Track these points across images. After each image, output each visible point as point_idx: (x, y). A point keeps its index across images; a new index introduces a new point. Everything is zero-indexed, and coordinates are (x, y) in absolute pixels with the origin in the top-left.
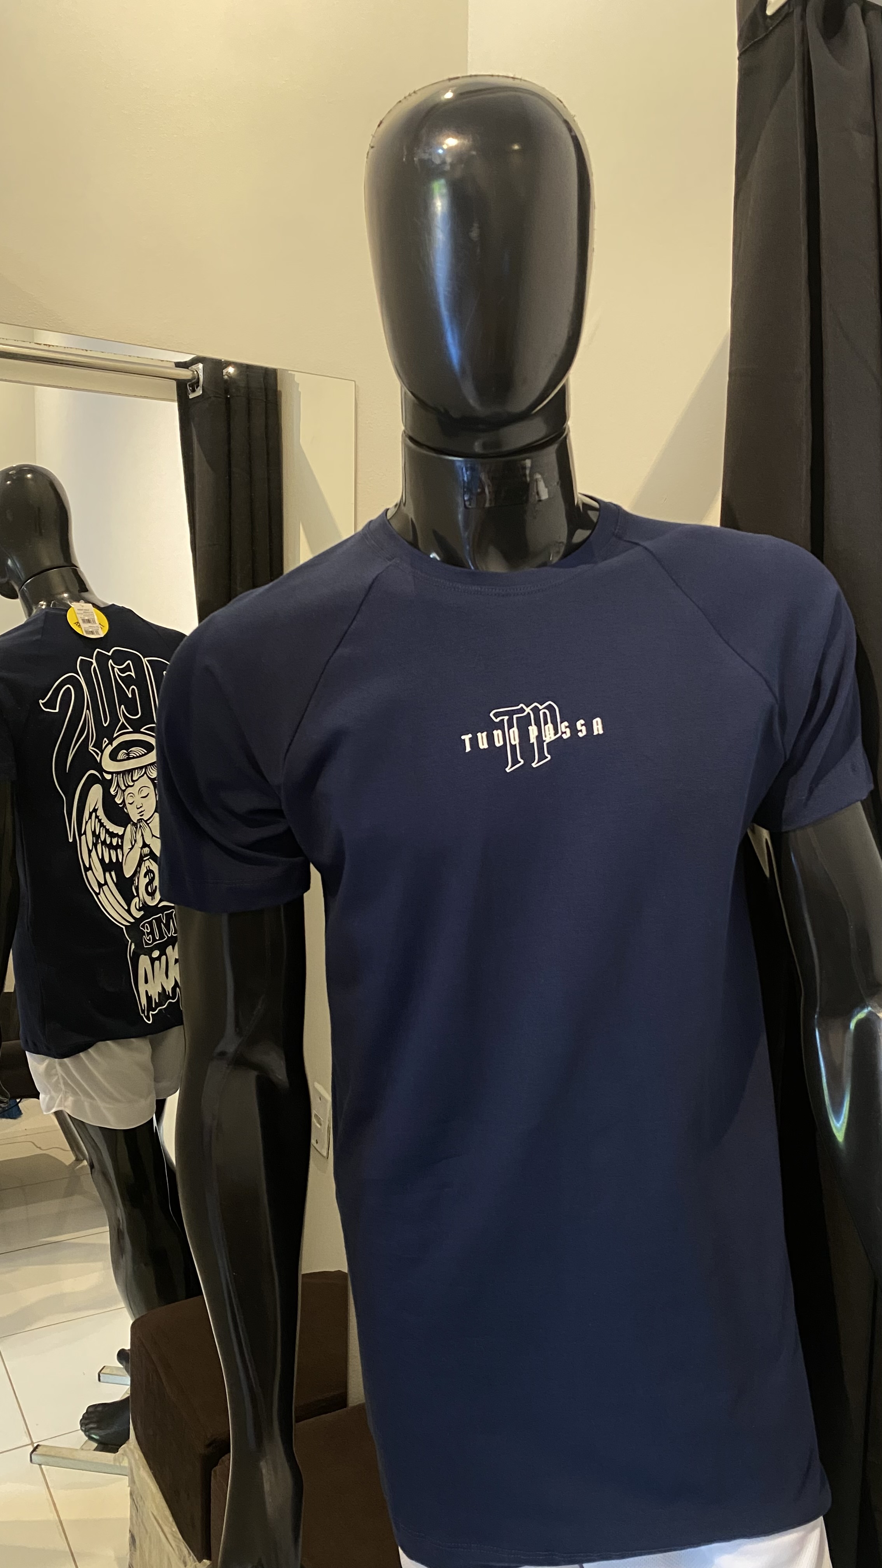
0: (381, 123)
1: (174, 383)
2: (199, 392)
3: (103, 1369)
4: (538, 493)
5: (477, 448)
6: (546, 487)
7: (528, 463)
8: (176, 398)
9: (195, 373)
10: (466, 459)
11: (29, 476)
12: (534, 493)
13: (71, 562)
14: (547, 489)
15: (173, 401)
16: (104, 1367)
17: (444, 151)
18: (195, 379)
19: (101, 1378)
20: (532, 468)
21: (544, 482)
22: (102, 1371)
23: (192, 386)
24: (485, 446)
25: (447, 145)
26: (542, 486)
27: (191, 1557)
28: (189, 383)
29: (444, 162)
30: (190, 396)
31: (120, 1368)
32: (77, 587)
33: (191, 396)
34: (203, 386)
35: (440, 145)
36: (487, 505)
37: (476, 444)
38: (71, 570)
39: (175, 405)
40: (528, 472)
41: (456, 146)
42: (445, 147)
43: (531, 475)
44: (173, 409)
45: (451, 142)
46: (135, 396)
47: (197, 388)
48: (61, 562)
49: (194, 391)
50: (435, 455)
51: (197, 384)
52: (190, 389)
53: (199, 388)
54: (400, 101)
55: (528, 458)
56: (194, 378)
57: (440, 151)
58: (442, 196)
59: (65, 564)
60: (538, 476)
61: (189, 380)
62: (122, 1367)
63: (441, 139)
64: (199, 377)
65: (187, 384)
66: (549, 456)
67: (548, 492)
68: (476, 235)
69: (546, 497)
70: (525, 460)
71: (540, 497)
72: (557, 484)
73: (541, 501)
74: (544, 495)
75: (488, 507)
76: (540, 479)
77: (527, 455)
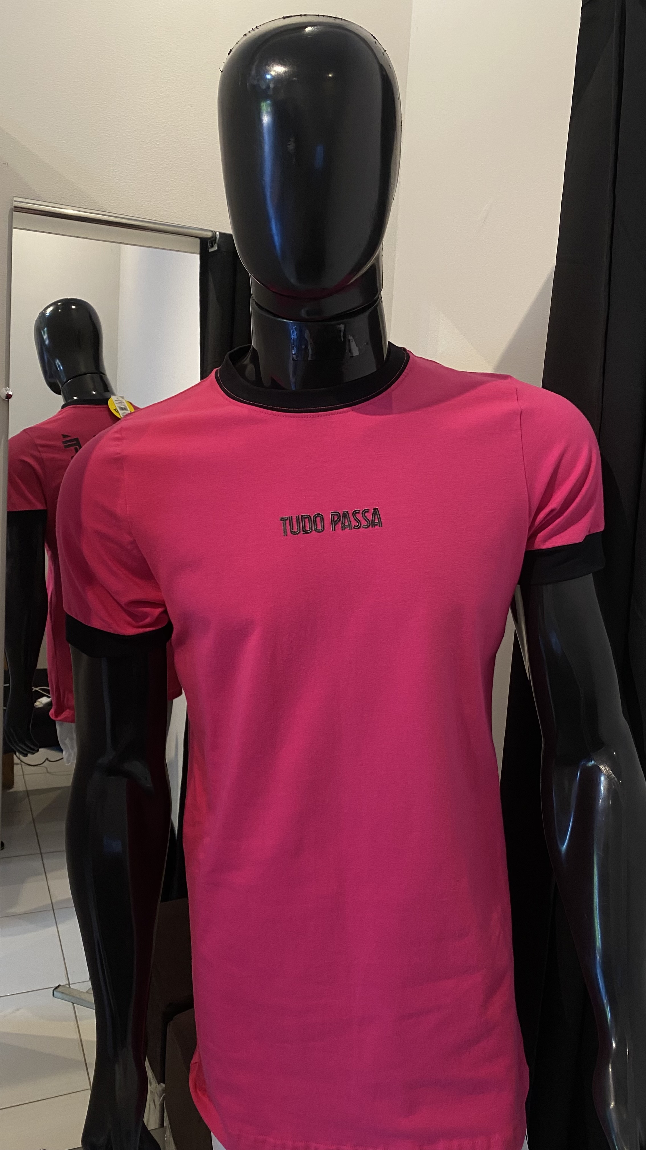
0: (231, 51)
1: (198, 241)
2: (215, 248)
4: (350, 351)
5: (303, 313)
6: (356, 346)
7: (342, 327)
8: (199, 251)
9: (214, 233)
10: (295, 322)
12: (347, 351)
13: (99, 370)
14: (357, 348)
15: (196, 253)
17: (272, 77)
20: (345, 331)
21: (356, 342)
23: (211, 242)
24: (308, 313)
25: (274, 71)
26: (353, 344)
27: (154, 1080)
28: (209, 240)
29: (268, 87)
30: (208, 250)
33: (211, 250)
34: (218, 243)
35: (268, 72)
36: (309, 359)
37: (303, 311)
38: (98, 376)
39: (198, 257)
40: (342, 334)
41: (285, 72)
42: (273, 73)
43: (345, 336)
44: (195, 259)
45: (278, 70)
46: (170, 250)
47: (215, 244)
49: (212, 246)
50: (272, 317)
51: (215, 241)
52: (210, 245)
53: (216, 244)
54: (245, 35)
55: (342, 324)
56: (212, 237)
57: (268, 77)
58: (267, 112)
59: (97, 372)
60: (351, 338)
61: (208, 238)
63: (268, 68)
64: (216, 237)
65: (207, 242)
66: (362, 321)
67: (359, 349)
68: (292, 148)
69: (358, 354)
70: (340, 325)
71: (352, 354)
72: (367, 343)
73: (353, 357)
74: (356, 352)
75: (310, 360)
76: (352, 340)
77: (342, 321)
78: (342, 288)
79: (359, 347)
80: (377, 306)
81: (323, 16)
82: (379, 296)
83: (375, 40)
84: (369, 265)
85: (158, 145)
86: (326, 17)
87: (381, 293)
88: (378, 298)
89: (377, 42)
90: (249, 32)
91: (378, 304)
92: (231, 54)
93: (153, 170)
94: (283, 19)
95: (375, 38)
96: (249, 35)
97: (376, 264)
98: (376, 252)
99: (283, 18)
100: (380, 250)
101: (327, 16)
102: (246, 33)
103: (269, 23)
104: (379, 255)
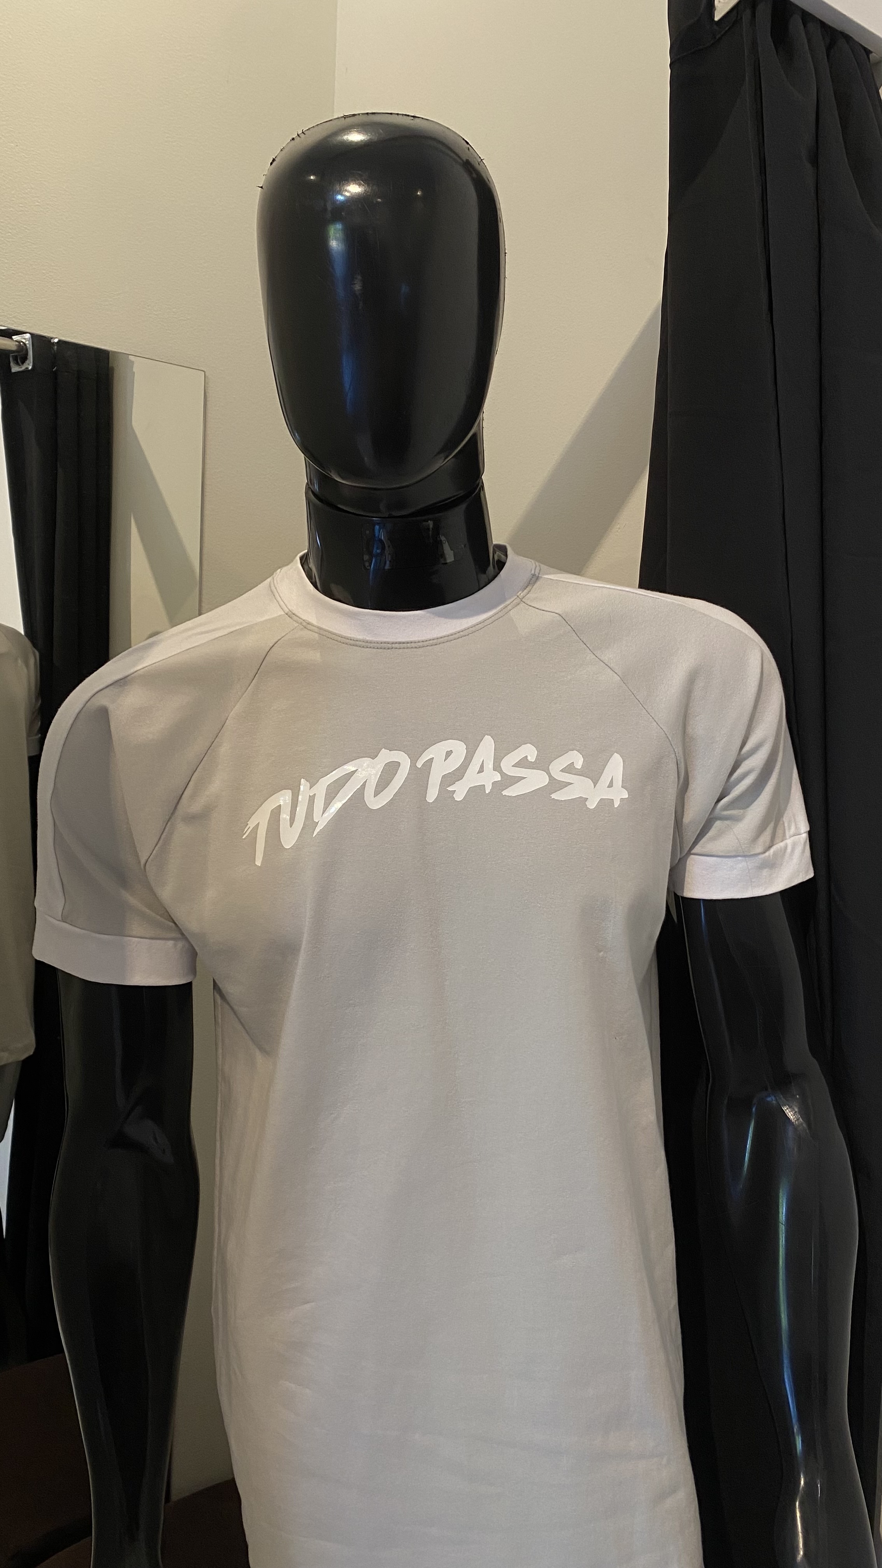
0: (274, 160)
2: (26, 367)
6: (451, 549)
9: (22, 344)
12: (439, 556)
20: (435, 529)
21: (449, 544)
23: (15, 358)
25: (348, 191)
26: (447, 548)
28: (12, 355)
30: (13, 369)
36: (387, 567)
40: (431, 533)
43: (435, 535)
45: (352, 189)
47: (23, 362)
49: (18, 364)
51: (24, 359)
52: (13, 363)
53: (26, 363)
54: (293, 139)
55: (431, 520)
56: (20, 350)
60: (443, 538)
64: (27, 350)
65: (9, 356)
66: (457, 518)
67: (454, 553)
68: (359, 288)
69: (453, 560)
70: (427, 521)
71: (445, 559)
72: (465, 546)
73: (447, 563)
74: (450, 557)
75: (389, 570)
76: (444, 542)
77: (431, 516)
79: (454, 551)
80: (478, 494)
81: (398, 114)
82: (480, 481)
83: (468, 146)
86: (401, 116)
87: (484, 475)
88: (479, 483)
89: (470, 148)
90: (298, 135)
91: (480, 489)
92: (274, 164)
95: (467, 143)
96: (298, 140)
97: (475, 439)
98: (475, 422)
100: (480, 420)
101: (404, 114)
104: (478, 427)
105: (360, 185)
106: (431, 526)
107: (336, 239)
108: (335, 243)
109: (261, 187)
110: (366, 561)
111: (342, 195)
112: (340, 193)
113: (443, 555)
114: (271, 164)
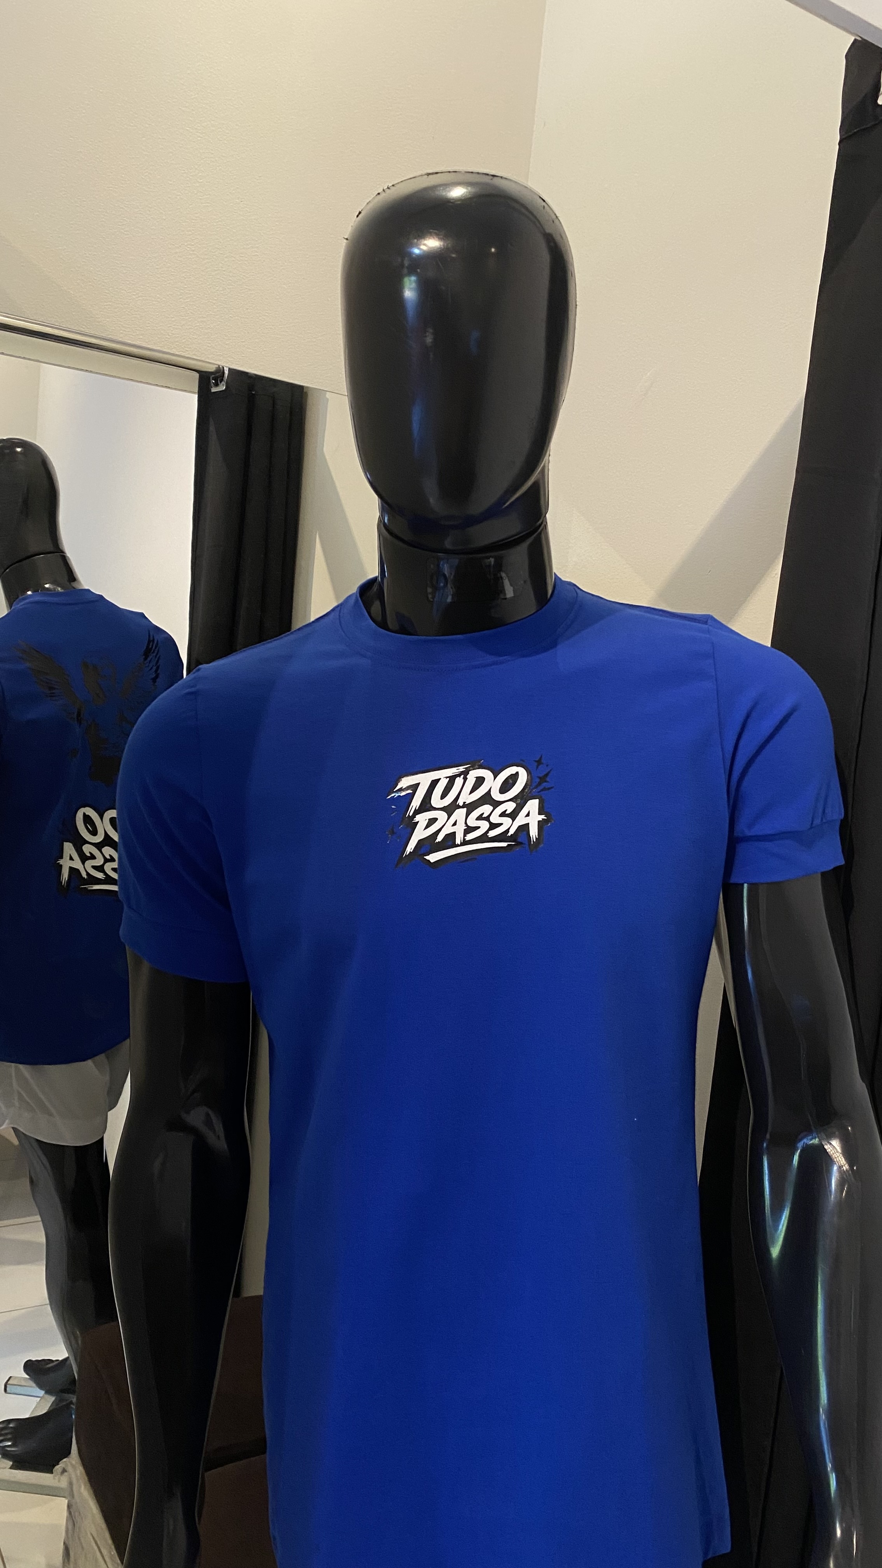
0: (360, 213)
1: (197, 375)
2: (222, 387)
3: (8, 1380)
6: (511, 585)
7: (492, 561)
8: (197, 390)
9: (221, 367)
11: (19, 450)
12: (499, 591)
14: (512, 588)
15: (194, 393)
16: (10, 1377)
17: (421, 251)
18: (219, 373)
19: (8, 1389)
20: (496, 566)
21: (509, 580)
22: (9, 1382)
23: (215, 379)
25: (425, 244)
26: (507, 584)
28: (213, 376)
30: (212, 389)
31: (26, 1378)
32: (66, 578)
33: (214, 390)
34: (227, 381)
38: (60, 557)
39: (195, 397)
40: (492, 570)
43: (495, 572)
44: (192, 401)
46: (153, 384)
47: (221, 382)
48: (51, 548)
49: (217, 385)
51: (221, 378)
52: (213, 383)
53: (223, 382)
54: (379, 194)
55: (493, 557)
56: (217, 372)
59: (54, 550)
60: (503, 575)
61: (212, 373)
62: (28, 1377)
64: (224, 373)
65: (210, 378)
66: (519, 556)
68: (430, 340)
69: (513, 595)
70: (489, 558)
71: (505, 594)
72: (525, 582)
73: (506, 599)
74: (509, 592)
75: (450, 602)
76: (504, 578)
77: (492, 554)
78: (495, 512)
79: (514, 588)
80: (540, 533)
82: (543, 520)
83: (544, 204)
84: (529, 483)
85: (193, 251)
87: (547, 515)
88: (542, 523)
89: (546, 205)
90: (384, 190)
91: (542, 529)
92: (360, 216)
93: (186, 285)
94: (426, 176)
95: (544, 201)
96: (383, 195)
97: (541, 482)
98: (541, 464)
99: (426, 174)
100: (545, 462)
101: (483, 174)
102: (380, 192)
103: (409, 180)
104: (544, 466)
105: (440, 239)
106: (493, 563)
107: (410, 289)
108: (410, 292)
109: (347, 239)
110: (430, 593)
111: (419, 249)
112: (417, 246)
113: (503, 591)
114: (357, 216)
